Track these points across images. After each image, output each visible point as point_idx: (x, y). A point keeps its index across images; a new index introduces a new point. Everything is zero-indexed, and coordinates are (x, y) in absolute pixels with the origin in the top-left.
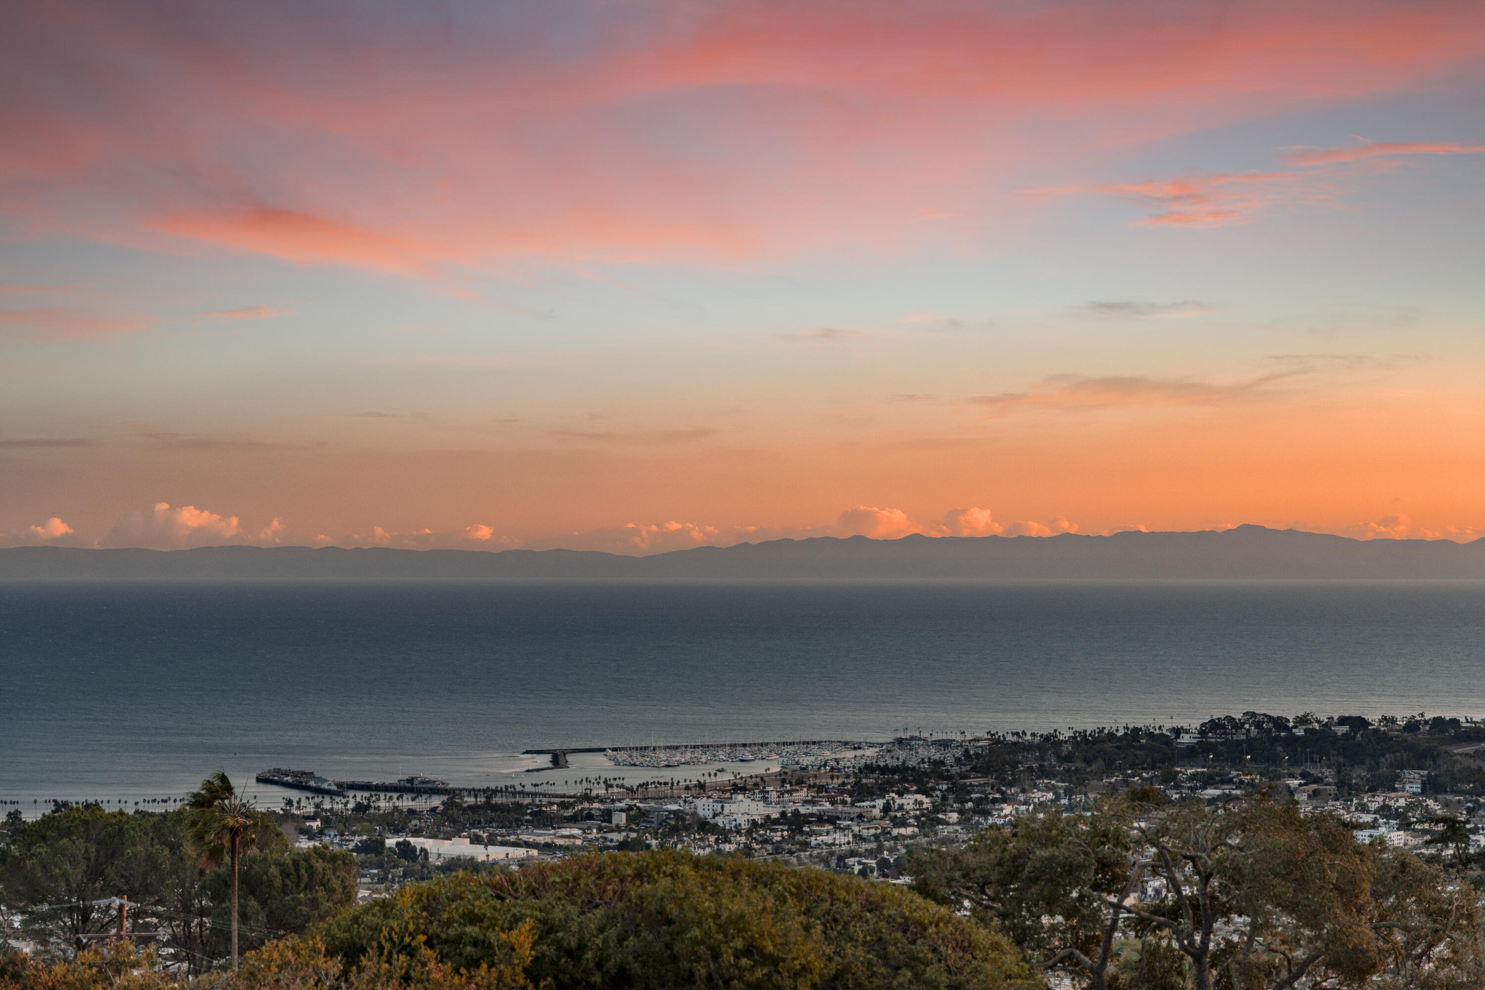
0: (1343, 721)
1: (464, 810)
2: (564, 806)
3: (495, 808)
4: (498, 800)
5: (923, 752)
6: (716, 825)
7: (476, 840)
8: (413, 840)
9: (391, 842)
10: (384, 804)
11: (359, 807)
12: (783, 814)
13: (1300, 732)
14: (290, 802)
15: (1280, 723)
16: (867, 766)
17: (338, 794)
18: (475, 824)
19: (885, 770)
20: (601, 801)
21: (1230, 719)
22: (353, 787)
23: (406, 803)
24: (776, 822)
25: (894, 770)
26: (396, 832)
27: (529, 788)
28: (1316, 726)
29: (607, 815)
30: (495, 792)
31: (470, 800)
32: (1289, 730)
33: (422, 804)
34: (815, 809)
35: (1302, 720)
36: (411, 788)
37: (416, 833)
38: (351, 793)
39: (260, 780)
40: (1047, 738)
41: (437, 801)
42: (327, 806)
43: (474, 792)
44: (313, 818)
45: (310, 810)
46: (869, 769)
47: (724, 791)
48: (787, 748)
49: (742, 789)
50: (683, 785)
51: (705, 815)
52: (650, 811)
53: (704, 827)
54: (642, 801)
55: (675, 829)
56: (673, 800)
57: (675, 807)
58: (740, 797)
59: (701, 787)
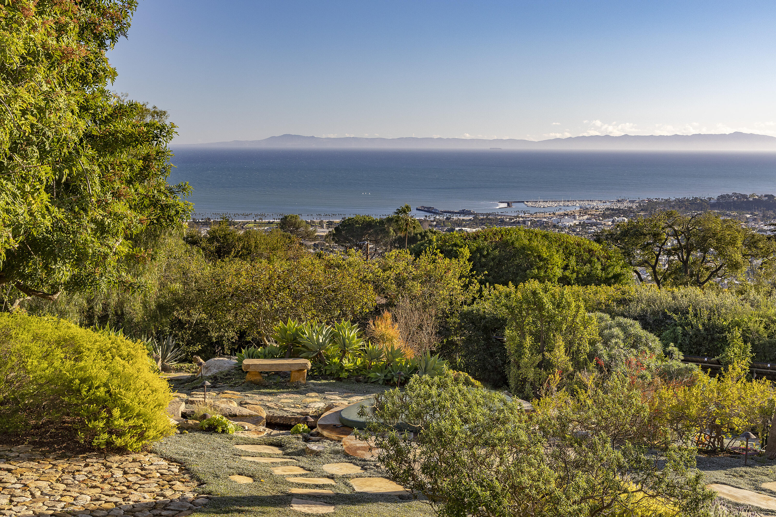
0: (766, 196)
1: (480, 220)
2: (511, 219)
3: (489, 219)
4: (490, 217)
5: (625, 204)
6: (558, 226)
8: (463, 229)
9: (457, 229)
10: (455, 218)
11: (447, 219)
12: (580, 223)
13: (751, 199)
14: (426, 216)
15: (744, 196)
16: (607, 208)
17: (441, 214)
18: (483, 224)
19: (613, 210)
20: (522, 218)
21: (728, 195)
22: (445, 212)
23: (461, 218)
24: (577, 225)
25: (616, 210)
26: (459, 226)
27: (500, 214)
28: (757, 197)
29: (524, 222)
30: (489, 214)
31: (482, 217)
32: (747, 198)
33: (466, 218)
34: (589, 221)
35: (752, 195)
36: (463, 212)
37: (465, 226)
38: (445, 214)
39: (417, 209)
40: (666, 200)
41: (471, 217)
42: (438, 217)
43: (483, 214)
44: (433, 221)
45: (432, 219)
46: (608, 209)
47: (561, 216)
48: (582, 202)
49: (567, 215)
50: (548, 213)
51: (555, 223)
52: (538, 221)
53: (555, 226)
54: (535, 218)
55: (546, 227)
56: (545, 218)
57: (545, 220)
58: (566, 217)
59: (554, 214)
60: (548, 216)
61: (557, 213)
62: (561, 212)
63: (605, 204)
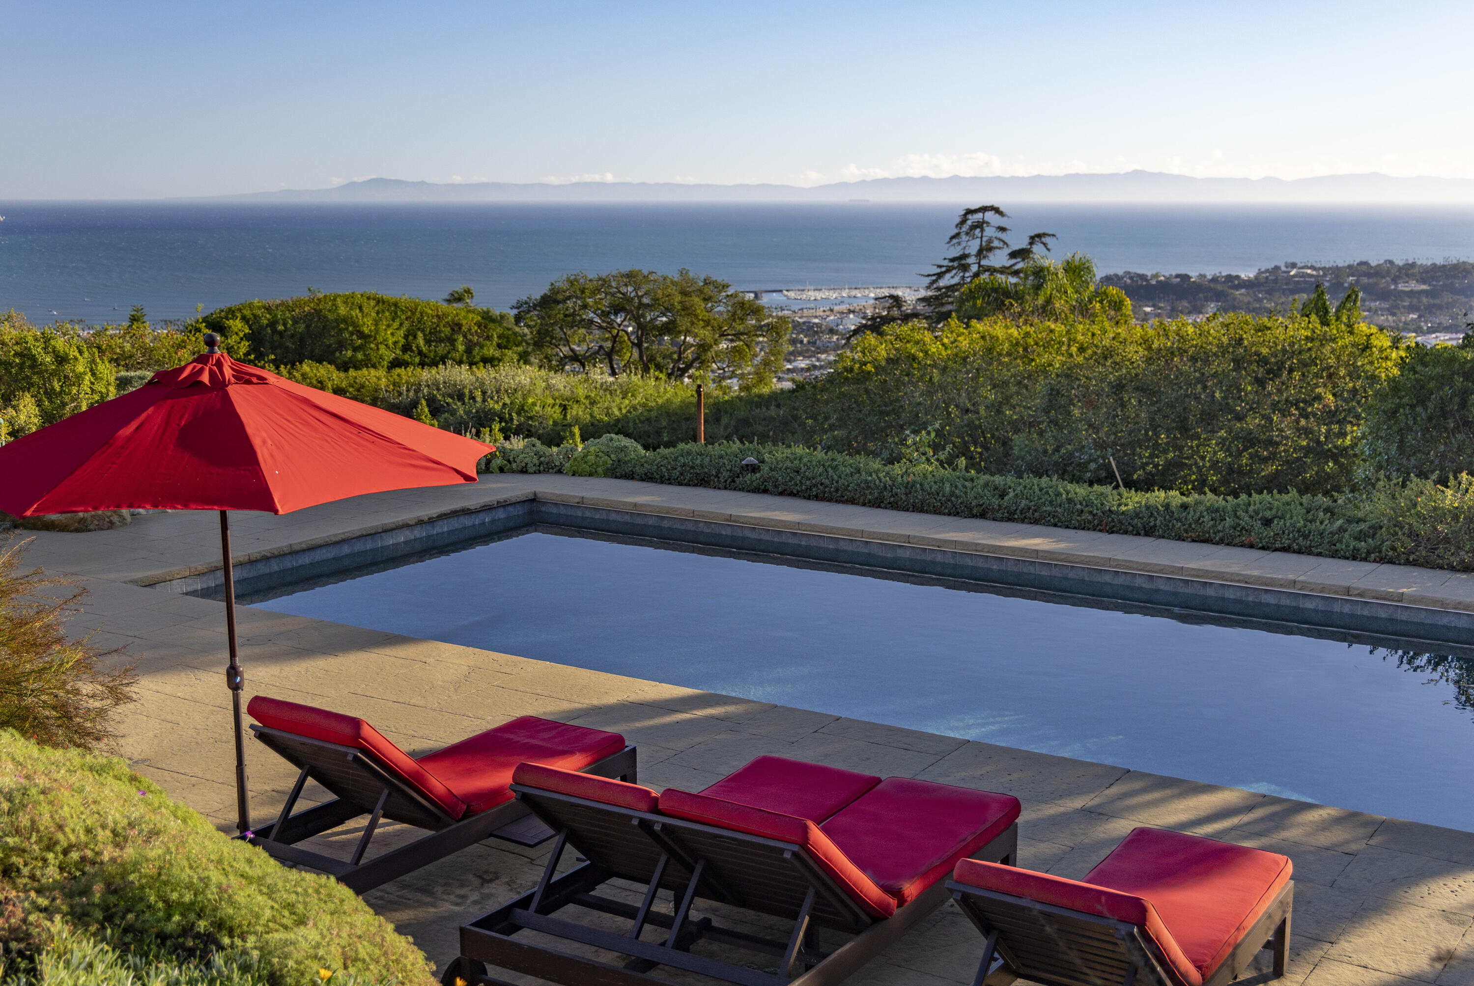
0: (1177, 276)
6: (837, 331)
13: (1153, 282)
15: (1143, 277)
16: (919, 299)
21: (1116, 275)
28: (1162, 278)
32: (1147, 281)
35: (1156, 276)
47: (843, 313)
48: (878, 290)
49: (854, 312)
50: (822, 309)
51: (833, 325)
52: (804, 323)
53: (832, 331)
54: (800, 318)
55: (816, 332)
56: (816, 317)
57: (816, 321)
58: (851, 316)
59: (831, 310)
60: (822, 314)
61: (837, 308)
62: (844, 307)
63: (916, 293)
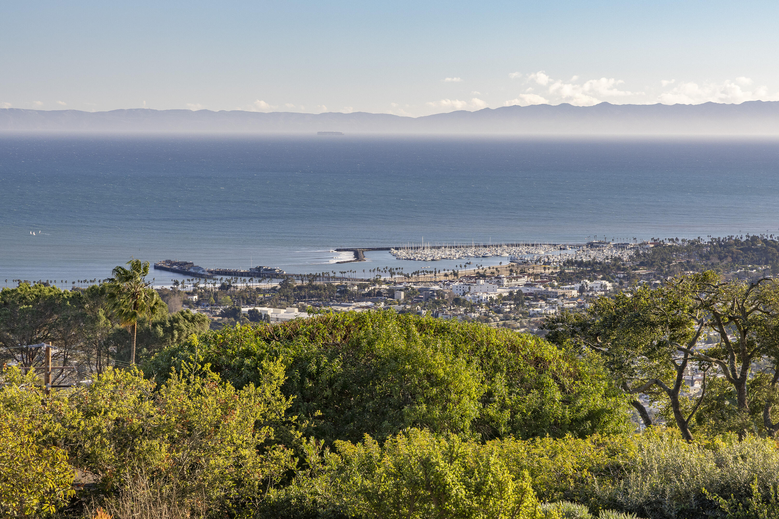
1: (294, 290)
2: (362, 287)
3: (316, 288)
4: (318, 283)
5: (607, 252)
6: (465, 301)
7: (302, 309)
8: (259, 309)
9: (245, 310)
10: (240, 285)
11: (224, 287)
12: (511, 293)
14: (176, 283)
16: (568, 261)
17: (209, 277)
18: (301, 298)
19: (580, 264)
20: (387, 283)
22: (219, 273)
23: (255, 285)
24: (505, 298)
25: (588, 264)
26: (248, 303)
27: (338, 275)
29: (391, 293)
30: (315, 277)
31: (299, 283)
33: (265, 285)
34: (531, 290)
36: (258, 273)
37: (262, 304)
38: (219, 277)
39: (157, 268)
40: (693, 243)
41: (275, 284)
42: (202, 285)
43: (299, 277)
44: (192, 294)
45: (190, 288)
46: (569, 263)
47: (471, 278)
48: (514, 249)
49: (483, 276)
50: (442, 273)
51: (458, 293)
52: (420, 290)
53: (457, 301)
54: (415, 283)
55: (437, 303)
56: (436, 283)
57: (437, 288)
58: (482, 282)
59: (456, 274)
60: (443, 278)
61: (462, 272)
62: (471, 270)
63: (563, 252)
